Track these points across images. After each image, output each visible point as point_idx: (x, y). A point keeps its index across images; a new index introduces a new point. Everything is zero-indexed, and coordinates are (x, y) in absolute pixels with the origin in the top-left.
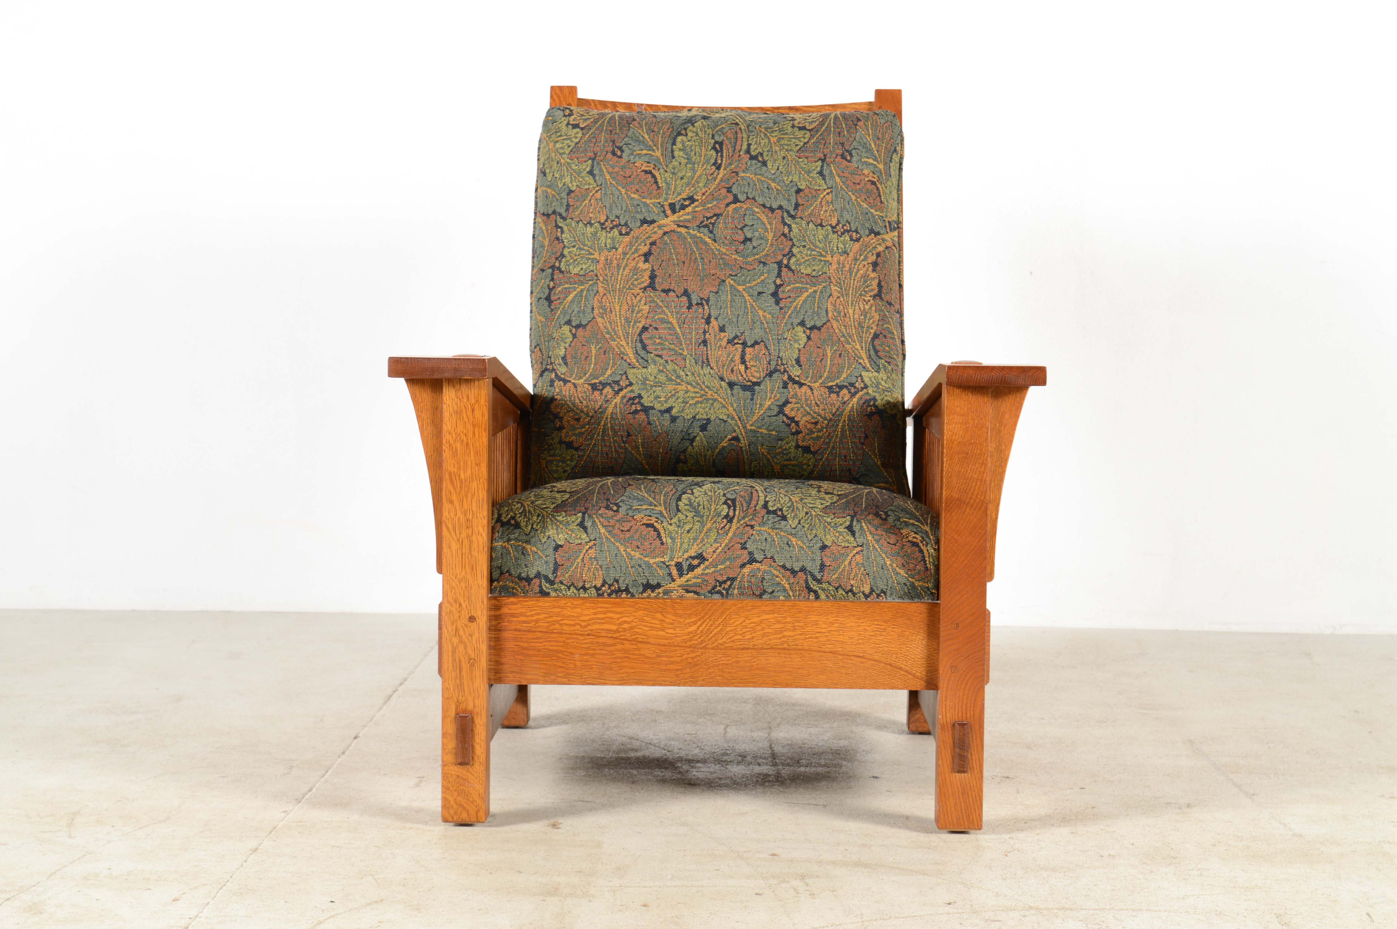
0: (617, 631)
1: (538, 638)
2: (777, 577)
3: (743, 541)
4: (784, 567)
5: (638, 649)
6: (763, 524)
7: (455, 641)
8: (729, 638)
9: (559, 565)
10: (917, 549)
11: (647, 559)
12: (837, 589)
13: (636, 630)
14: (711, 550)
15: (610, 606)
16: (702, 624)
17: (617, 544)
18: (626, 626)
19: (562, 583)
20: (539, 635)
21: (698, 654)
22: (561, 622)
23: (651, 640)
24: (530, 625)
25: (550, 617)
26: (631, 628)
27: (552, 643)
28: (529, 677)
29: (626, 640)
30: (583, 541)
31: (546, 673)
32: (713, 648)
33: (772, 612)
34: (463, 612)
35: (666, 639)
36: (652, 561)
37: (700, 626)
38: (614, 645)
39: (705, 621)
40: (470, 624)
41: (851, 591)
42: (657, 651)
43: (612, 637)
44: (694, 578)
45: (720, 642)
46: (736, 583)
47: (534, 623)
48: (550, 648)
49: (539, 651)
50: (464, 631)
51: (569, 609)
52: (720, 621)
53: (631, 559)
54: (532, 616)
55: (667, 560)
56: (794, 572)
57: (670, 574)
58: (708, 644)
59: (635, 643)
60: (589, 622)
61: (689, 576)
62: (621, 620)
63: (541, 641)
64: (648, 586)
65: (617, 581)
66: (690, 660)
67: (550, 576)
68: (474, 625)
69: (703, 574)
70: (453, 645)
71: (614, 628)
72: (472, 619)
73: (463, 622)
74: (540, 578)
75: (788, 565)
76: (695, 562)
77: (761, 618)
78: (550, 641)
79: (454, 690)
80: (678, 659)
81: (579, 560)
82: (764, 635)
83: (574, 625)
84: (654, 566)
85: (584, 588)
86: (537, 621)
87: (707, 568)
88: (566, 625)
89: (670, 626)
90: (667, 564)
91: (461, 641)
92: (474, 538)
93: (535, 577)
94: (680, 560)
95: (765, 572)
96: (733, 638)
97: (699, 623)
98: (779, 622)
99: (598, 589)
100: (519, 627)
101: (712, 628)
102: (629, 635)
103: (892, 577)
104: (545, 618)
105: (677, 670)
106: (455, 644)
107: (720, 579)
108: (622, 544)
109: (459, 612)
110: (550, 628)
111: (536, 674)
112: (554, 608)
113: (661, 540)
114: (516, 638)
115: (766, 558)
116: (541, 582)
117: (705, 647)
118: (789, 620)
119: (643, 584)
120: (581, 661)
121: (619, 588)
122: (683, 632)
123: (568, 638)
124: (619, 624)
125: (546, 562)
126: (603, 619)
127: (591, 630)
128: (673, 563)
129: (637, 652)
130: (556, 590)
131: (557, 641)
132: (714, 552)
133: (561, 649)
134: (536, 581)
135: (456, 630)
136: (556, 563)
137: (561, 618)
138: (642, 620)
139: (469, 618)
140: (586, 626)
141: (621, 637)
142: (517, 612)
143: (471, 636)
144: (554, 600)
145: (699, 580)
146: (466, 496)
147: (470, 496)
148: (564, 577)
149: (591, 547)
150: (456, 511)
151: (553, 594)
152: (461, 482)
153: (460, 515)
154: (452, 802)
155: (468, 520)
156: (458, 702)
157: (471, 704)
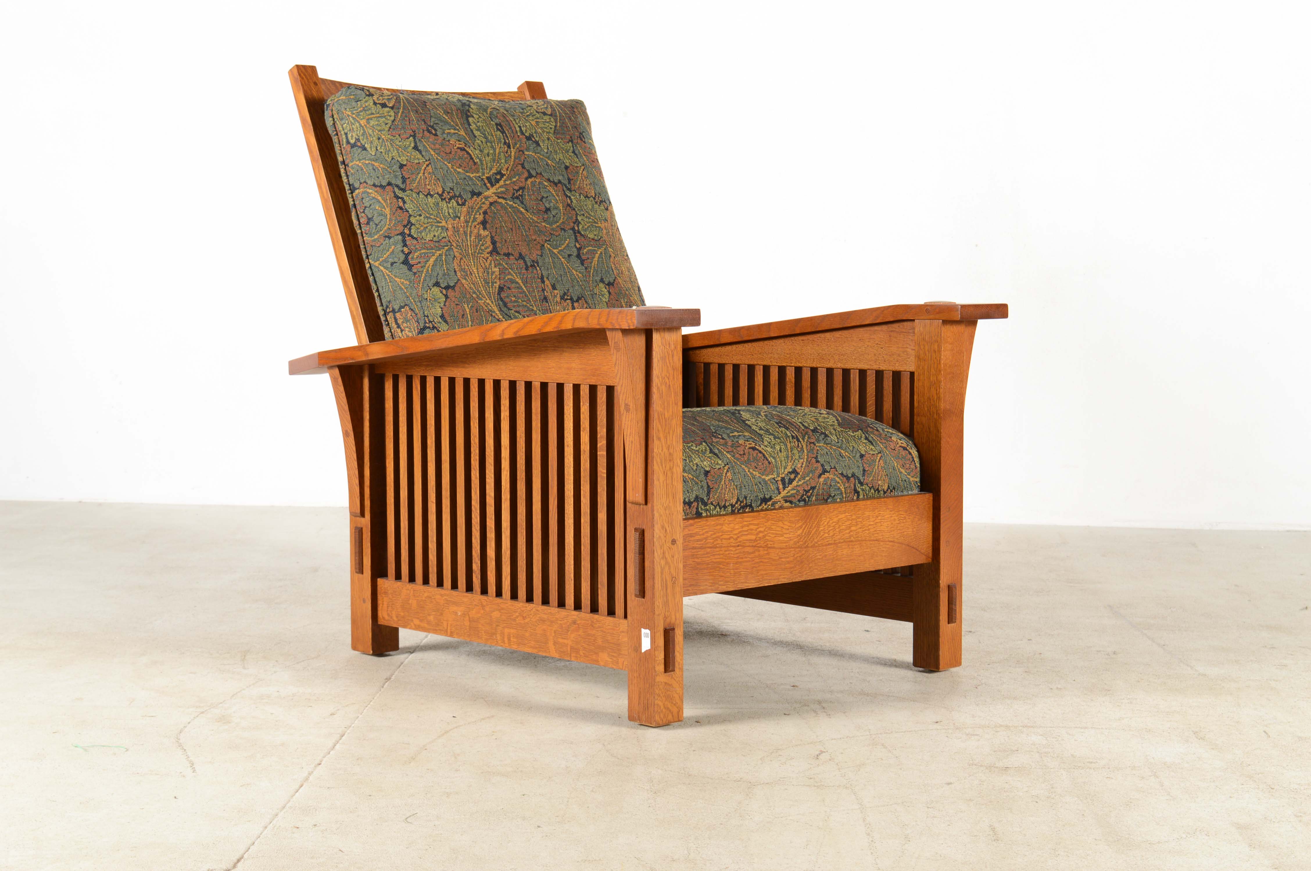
0: (755, 540)
1: (707, 553)
2: (838, 483)
3: (814, 456)
4: (842, 474)
5: (768, 554)
6: (818, 441)
7: (663, 562)
8: (821, 537)
9: (711, 489)
10: (907, 452)
11: (764, 477)
12: (870, 489)
13: (767, 538)
14: (799, 465)
15: (750, 519)
16: (805, 527)
17: (743, 466)
18: (761, 535)
19: (712, 504)
20: (709, 550)
21: (803, 552)
22: (721, 537)
23: (776, 546)
24: (702, 543)
25: (715, 534)
26: (764, 536)
27: (716, 557)
28: (702, 588)
29: (761, 547)
30: (721, 466)
31: (712, 583)
32: (811, 547)
33: (845, 512)
34: (667, 537)
35: (785, 543)
36: (767, 478)
37: (804, 529)
38: (753, 552)
39: (807, 524)
40: (672, 547)
41: (878, 489)
42: (780, 554)
43: (752, 546)
44: (792, 490)
45: (816, 540)
46: (815, 491)
47: (704, 541)
48: (715, 561)
49: (708, 564)
50: (669, 553)
51: (727, 525)
52: (816, 523)
53: (754, 478)
54: (703, 534)
55: (775, 476)
56: (848, 478)
57: (778, 489)
58: (808, 544)
59: (766, 549)
60: (738, 535)
61: (789, 488)
62: (758, 530)
63: (709, 555)
64: (765, 500)
65: (746, 498)
66: (798, 559)
67: (705, 499)
68: (674, 547)
69: (797, 486)
70: (661, 567)
71: (753, 537)
72: (674, 542)
73: (668, 545)
74: (698, 502)
75: (845, 473)
76: (792, 476)
77: (839, 517)
78: (714, 555)
79: (662, 607)
80: (791, 559)
81: (723, 483)
82: (840, 532)
83: (729, 539)
84: (769, 482)
85: (725, 507)
86: (706, 539)
87: (799, 480)
88: (725, 539)
89: (787, 531)
90: (776, 479)
91: (667, 563)
92: (674, 470)
93: (694, 501)
94: (783, 476)
95: (832, 480)
96: (823, 537)
97: (804, 526)
98: (848, 520)
99: (733, 506)
100: (695, 545)
101: (811, 530)
102: (763, 542)
103: (898, 476)
104: (712, 535)
105: (791, 568)
106: (663, 566)
107: (806, 489)
108: (746, 466)
109: (665, 537)
110: (715, 543)
111: (706, 585)
112: (717, 525)
113: (767, 460)
114: (694, 555)
115: (831, 468)
116: (698, 504)
117: (807, 547)
118: (854, 517)
119: (761, 498)
120: (733, 569)
121: (746, 503)
122: (794, 536)
123: (726, 551)
124: (757, 534)
125: (702, 487)
126: (747, 531)
127: (740, 542)
128: (779, 479)
129: (767, 556)
130: (707, 510)
131: (719, 555)
132: (802, 467)
133: (721, 560)
134: (695, 504)
135: (663, 554)
136: (708, 486)
137: (721, 534)
138: (770, 529)
139: (672, 541)
140: (736, 539)
141: (758, 545)
142: (694, 532)
143: (673, 557)
144: (717, 519)
145: (795, 491)
146: (669, 433)
147: (671, 432)
148: (714, 498)
149: (727, 471)
150: (662, 447)
151: (704, 514)
152: (666, 421)
153: (665, 450)
154: (662, 707)
155: (670, 454)
156: (665, 617)
157: (673, 617)
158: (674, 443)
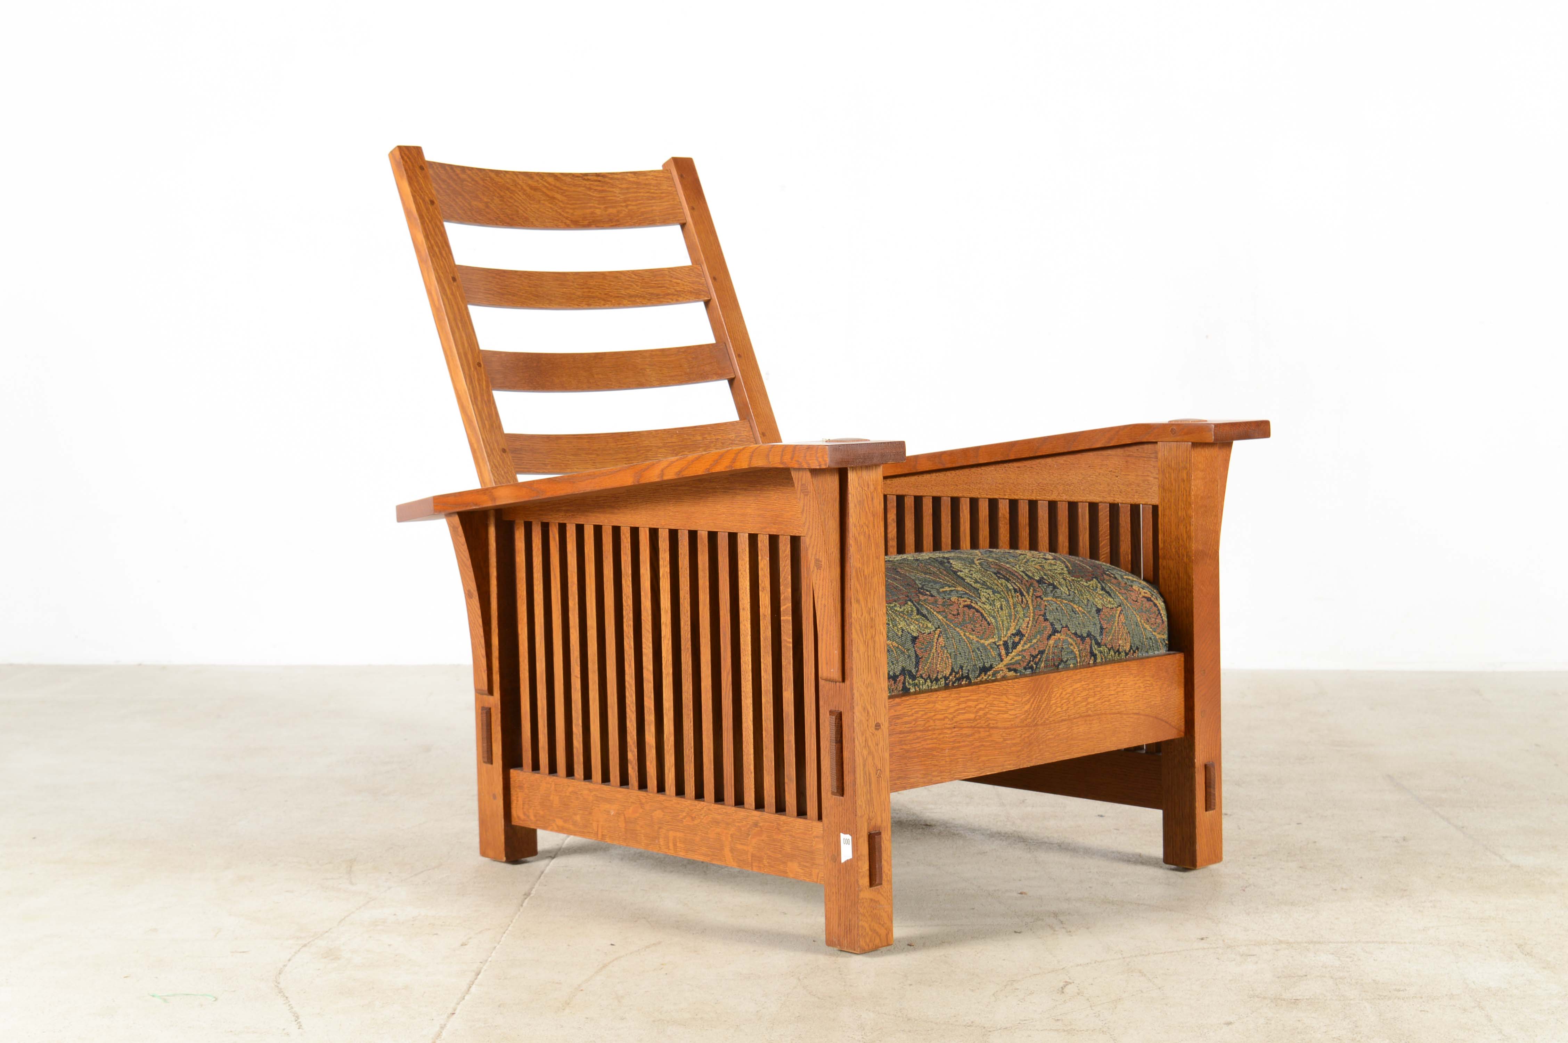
0: (975, 720)
1: (918, 738)
2: (1072, 644)
3: (1042, 613)
4: (1075, 634)
5: (990, 736)
6: (1046, 594)
7: (865, 752)
8: (1052, 712)
9: (920, 658)
10: (1152, 603)
11: (982, 641)
12: (1109, 650)
13: (989, 716)
14: (1024, 626)
15: (967, 694)
16: (1034, 701)
17: (958, 629)
18: (981, 713)
19: (922, 677)
20: (919, 734)
21: (1032, 731)
22: (934, 718)
23: (999, 725)
24: (911, 725)
25: (926, 714)
26: (985, 714)
27: (928, 742)
28: (912, 780)
29: (981, 727)
30: (932, 630)
31: (925, 774)
32: (1041, 725)
33: (1080, 680)
34: (870, 721)
35: (1010, 721)
36: (986, 643)
37: (1033, 703)
38: (973, 735)
39: (1036, 697)
40: (876, 732)
41: (1118, 651)
42: (1004, 735)
43: (971, 727)
44: (1016, 656)
45: (1046, 717)
46: (1044, 656)
47: (914, 723)
48: (927, 747)
49: (919, 751)
50: (872, 740)
51: (940, 703)
52: (1046, 695)
53: (971, 643)
54: (912, 715)
55: (996, 640)
56: (1083, 638)
57: (1000, 655)
58: (1038, 721)
59: (988, 729)
60: (954, 714)
61: (1013, 654)
62: (978, 707)
63: (919, 740)
64: (984, 670)
65: (961, 668)
66: (1027, 740)
67: (913, 671)
68: (879, 733)
69: (1022, 650)
70: (863, 757)
71: (972, 716)
72: (878, 726)
73: (871, 731)
74: (904, 675)
75: (1079, 632)
76: (1017, 639)
77: (1073, 688)
78: (925, 740)
79: (866, 807)
80: (1018, 740)
81: (934, 651)
82: (1075, 705)
83: (944, 719)
84: (989, 647)
85: (937, 680)
86: (916, 720)
87: (1025, 644)
88: (939, 720)
89: (1012, 707)
90: (998, 644)
91: (870, 753)
92: (877, 639)
93: (900, 674)
94: (1006, 639)
95: (1064, 641)
96: (1055, 712)
97: (1032, 700)
98: (1085, 689)
99: (946, 678)
100: (903, 729)
101: (1041, 704)
102: (984, 722)
103: (1142, 633)
104: (923, 715)
105: (1018, 752)
106: (865, 757)
107: (1034, 654)
108: (961, 629)
109: (867, 720)
110: (926, 725)
111: (917, 777)
112: (928, 703)
113: (986, 620)
114: (901, 741)
115: (1063, 627)
116: (905, 678)
117: (1036, 725)
118: (1091, 686)
119: (980, 667)
120: (949, 756)
121: (962, 674)
122: (1021, 712)
123: (940, 734)
124: (977, 712)
125: (909, 656)
126: (964, 709)
127: (956, 722)
128: (1001, 643)
129: (990, 739)
130: (915, 685)
131: (932, 739)
132: (1027, 627)
133: (934, 745)
134: (901, 678)
135: (865, 741)
136: (917, 656)
137: (933, 714)
138: (992, 705)
139: (876, 726)
140: (952, 719)
141: (978, 726)
142: (901, 712)
143: (877, 745)
144: (928, 696)
145: (1020, 657)
146: (870, 593)
147: (872, 592)
148: (923, 670)
149: (939, 636)
150: (862, 610)
151: (912, 690)
152: (865, 578)
153: (865, 614)
154: (868, 929)
155: (872, 619)
156: (869, 818)
157: (879, 819)
158: (876, 606)
